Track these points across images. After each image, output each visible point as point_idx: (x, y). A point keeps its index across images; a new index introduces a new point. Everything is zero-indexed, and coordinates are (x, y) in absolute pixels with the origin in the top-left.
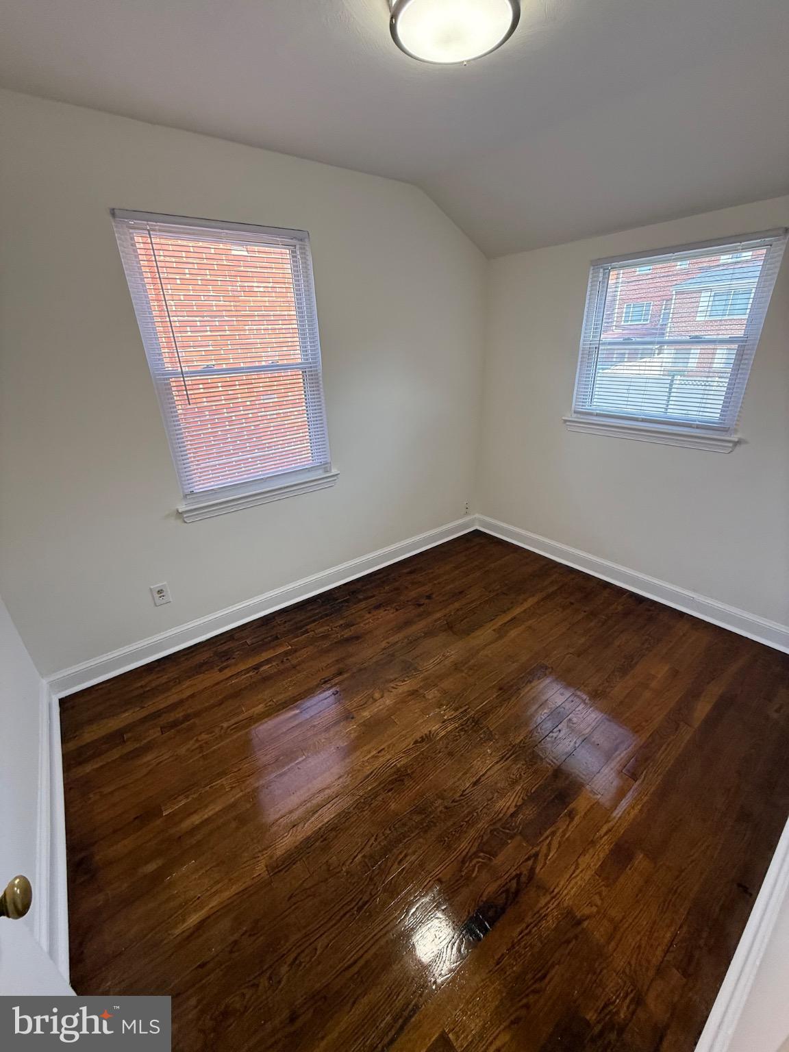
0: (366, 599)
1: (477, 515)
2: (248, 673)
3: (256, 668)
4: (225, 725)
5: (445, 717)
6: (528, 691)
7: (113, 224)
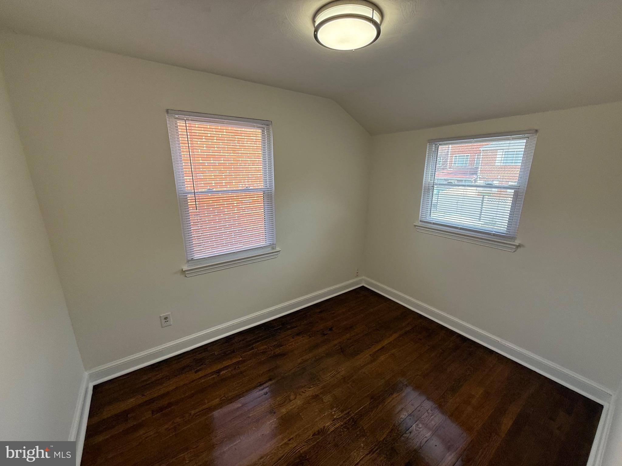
0: (292, 328)
1: (363, 277)
2: (213, 375)
3: (219, 371)
4: (193, 412)
5: (335, 417)
6: (391, 401)
7: (167, 116)
